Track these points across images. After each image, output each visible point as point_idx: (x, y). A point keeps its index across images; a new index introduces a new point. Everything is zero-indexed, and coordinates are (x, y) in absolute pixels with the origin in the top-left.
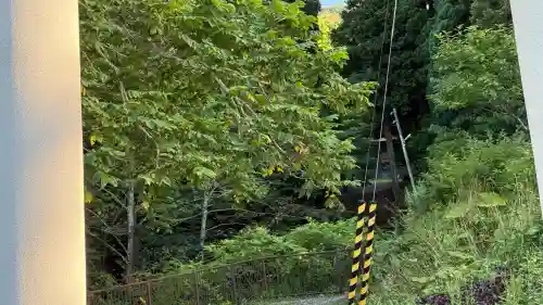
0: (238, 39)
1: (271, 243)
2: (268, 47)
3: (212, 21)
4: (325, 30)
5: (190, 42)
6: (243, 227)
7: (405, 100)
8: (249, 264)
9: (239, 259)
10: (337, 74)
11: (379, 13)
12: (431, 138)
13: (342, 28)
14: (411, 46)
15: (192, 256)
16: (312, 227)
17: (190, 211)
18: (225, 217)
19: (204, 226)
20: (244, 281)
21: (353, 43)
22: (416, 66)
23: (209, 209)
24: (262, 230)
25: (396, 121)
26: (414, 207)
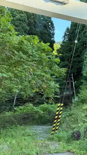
0: (29, 53)
1: (33, 109)
2: (38, 56)
3: (23, 47)
4: (55, 49)
5: (16, 52)
6: (26, 103)
7: (76, 71)
8: (26, 114)
9: (23, 112)
10: (56, 65)
11: (71, 46)
12: (82, 83)
13: (60, 49)
14: (79, 56)
15: (10, 110)
16: (45, 105)
17: (12, 97)
18: (21, 99)
19: (15, 101)
20: (24, 119)
21: (63, 53)
22: (80, 62)
23: (17, 96)
24: (31, 105)
25: (72, 77)
26: (74, 104)
